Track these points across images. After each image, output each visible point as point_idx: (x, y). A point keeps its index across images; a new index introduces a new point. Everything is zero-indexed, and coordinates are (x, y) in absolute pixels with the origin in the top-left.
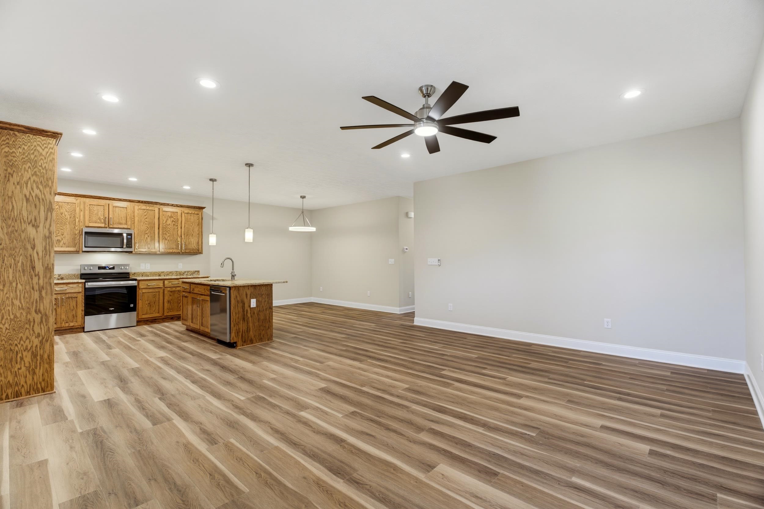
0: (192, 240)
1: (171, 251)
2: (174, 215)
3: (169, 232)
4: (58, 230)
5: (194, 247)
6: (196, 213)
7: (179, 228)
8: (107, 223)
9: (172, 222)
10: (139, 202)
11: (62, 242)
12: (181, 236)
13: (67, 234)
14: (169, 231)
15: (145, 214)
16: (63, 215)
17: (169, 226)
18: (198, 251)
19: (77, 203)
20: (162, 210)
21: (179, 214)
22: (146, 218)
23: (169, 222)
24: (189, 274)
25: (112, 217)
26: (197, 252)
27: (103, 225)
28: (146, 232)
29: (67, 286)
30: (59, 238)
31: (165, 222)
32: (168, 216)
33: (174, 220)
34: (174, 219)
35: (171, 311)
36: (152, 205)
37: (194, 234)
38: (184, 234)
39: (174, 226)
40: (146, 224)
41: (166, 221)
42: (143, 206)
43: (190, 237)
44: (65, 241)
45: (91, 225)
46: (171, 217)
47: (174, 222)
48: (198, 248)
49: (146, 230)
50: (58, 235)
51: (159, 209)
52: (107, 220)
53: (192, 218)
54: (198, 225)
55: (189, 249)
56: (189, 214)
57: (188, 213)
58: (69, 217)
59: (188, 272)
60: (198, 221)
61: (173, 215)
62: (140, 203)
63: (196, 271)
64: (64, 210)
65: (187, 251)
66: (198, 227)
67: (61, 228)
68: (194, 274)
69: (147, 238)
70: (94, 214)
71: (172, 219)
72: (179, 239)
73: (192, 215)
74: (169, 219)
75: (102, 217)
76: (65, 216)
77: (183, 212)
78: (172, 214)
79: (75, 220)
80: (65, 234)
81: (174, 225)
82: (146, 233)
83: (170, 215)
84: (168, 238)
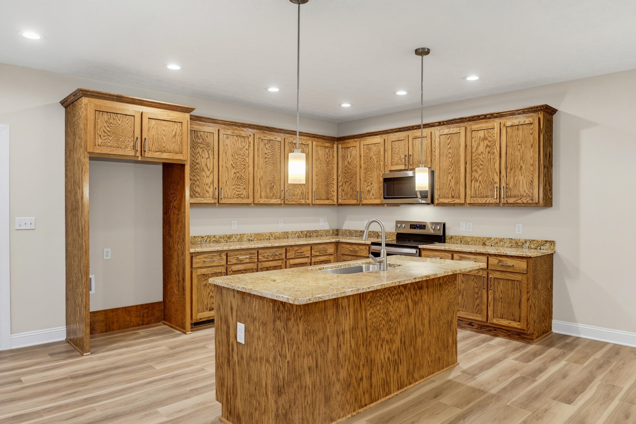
0: (521, 178)
1: (484, 202)
2: (490, 135)
3: (481, 167)
4: (368, 179)
5: (525, 191)
6: (527, 122)
7: (498, 158)
8: (407, 164)
9: (486, 147)
10: (440, 124)
11: (371, 193)
12: (500, 172)
13: (375, 183)
14: (481, 165)
15: (449, 141)
16: (372, 160)
17: (481, 157)
18: (532, 200)
19: (381, 143)
20: (471, 129)
21: (497, 130)
22: (450, 148)
23: (482, 148)
24: (533, 246)
25: (412, 155)
26: (530, 202)
27: (402, 167)
28: (450, 171)
29: (358, 247)
30: (368, 188)
31: (476, 150)
32: (480, 137)
33: (489, 144)
34: (489, 141)
35: (464, 309)
36: (458, 125)
37: (524, 167)
38: (506, 168)
39: (489, 154)
40: (449, 158)
41: (477, 148)
42: (445, 130)
43: (518, 172)
44: (373, 192)
45: (393, 168)
46: (485, 139)
47: (489, 147)
48: (532, 194)
49: (450, 167)
50: (369, 184)
51: (466, 128)
52: (407, 158)
53: (521, 133)
54: (532, 146)
55: (515, 197)
56: (514, 127)
57: (512, 126)
58: (375, 161)
59: (532, 241)
60: (531, 137)
61: (487, 136)
62: (442, 125)
63: (546, 241)
64: (373, 154)
65: (511, 201)
66: (532, 150)
67: (371, 176)
68: (542, 248)
69: (450, 180)
70: (396, 152)
71: (486, 142)
72: (497, 179)
73: (520, 127)
74: (482, 144)
75: (403, 156)
76: (373, 160)
77: (504, 125)
78: (486, 134)
79: (380, 164)
80: (374, 183)
81: (489, 152)
82: (450, 173)
83: (482, 136)
84: (480, 179)
